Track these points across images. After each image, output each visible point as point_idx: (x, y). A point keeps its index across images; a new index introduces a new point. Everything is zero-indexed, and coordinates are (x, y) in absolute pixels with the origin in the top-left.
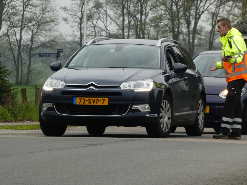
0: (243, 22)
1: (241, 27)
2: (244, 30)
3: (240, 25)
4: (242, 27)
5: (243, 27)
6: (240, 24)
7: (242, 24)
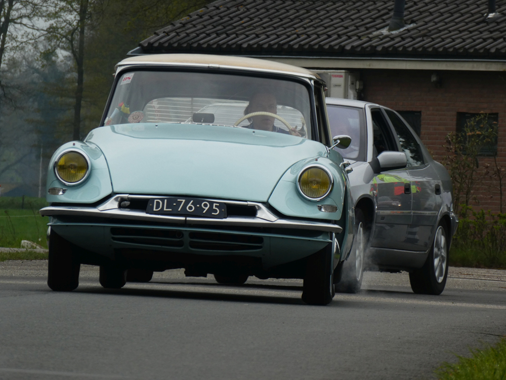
0: (186, 23)
1: (183, 35)
2: (190, 42)
3: (178, 31)
4: (185, 34)
5: (188, 35)
6: (179, 28)
7: (183, 29)
